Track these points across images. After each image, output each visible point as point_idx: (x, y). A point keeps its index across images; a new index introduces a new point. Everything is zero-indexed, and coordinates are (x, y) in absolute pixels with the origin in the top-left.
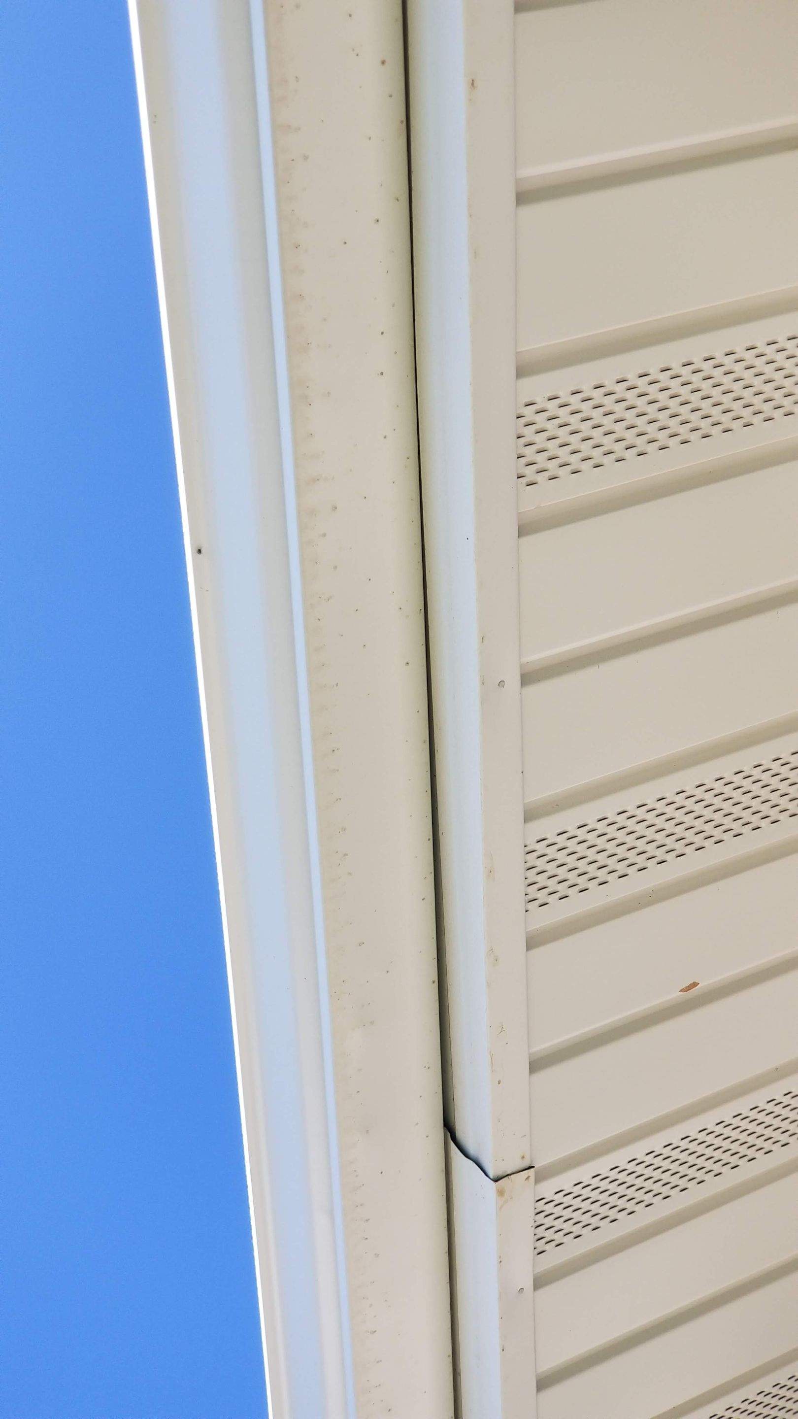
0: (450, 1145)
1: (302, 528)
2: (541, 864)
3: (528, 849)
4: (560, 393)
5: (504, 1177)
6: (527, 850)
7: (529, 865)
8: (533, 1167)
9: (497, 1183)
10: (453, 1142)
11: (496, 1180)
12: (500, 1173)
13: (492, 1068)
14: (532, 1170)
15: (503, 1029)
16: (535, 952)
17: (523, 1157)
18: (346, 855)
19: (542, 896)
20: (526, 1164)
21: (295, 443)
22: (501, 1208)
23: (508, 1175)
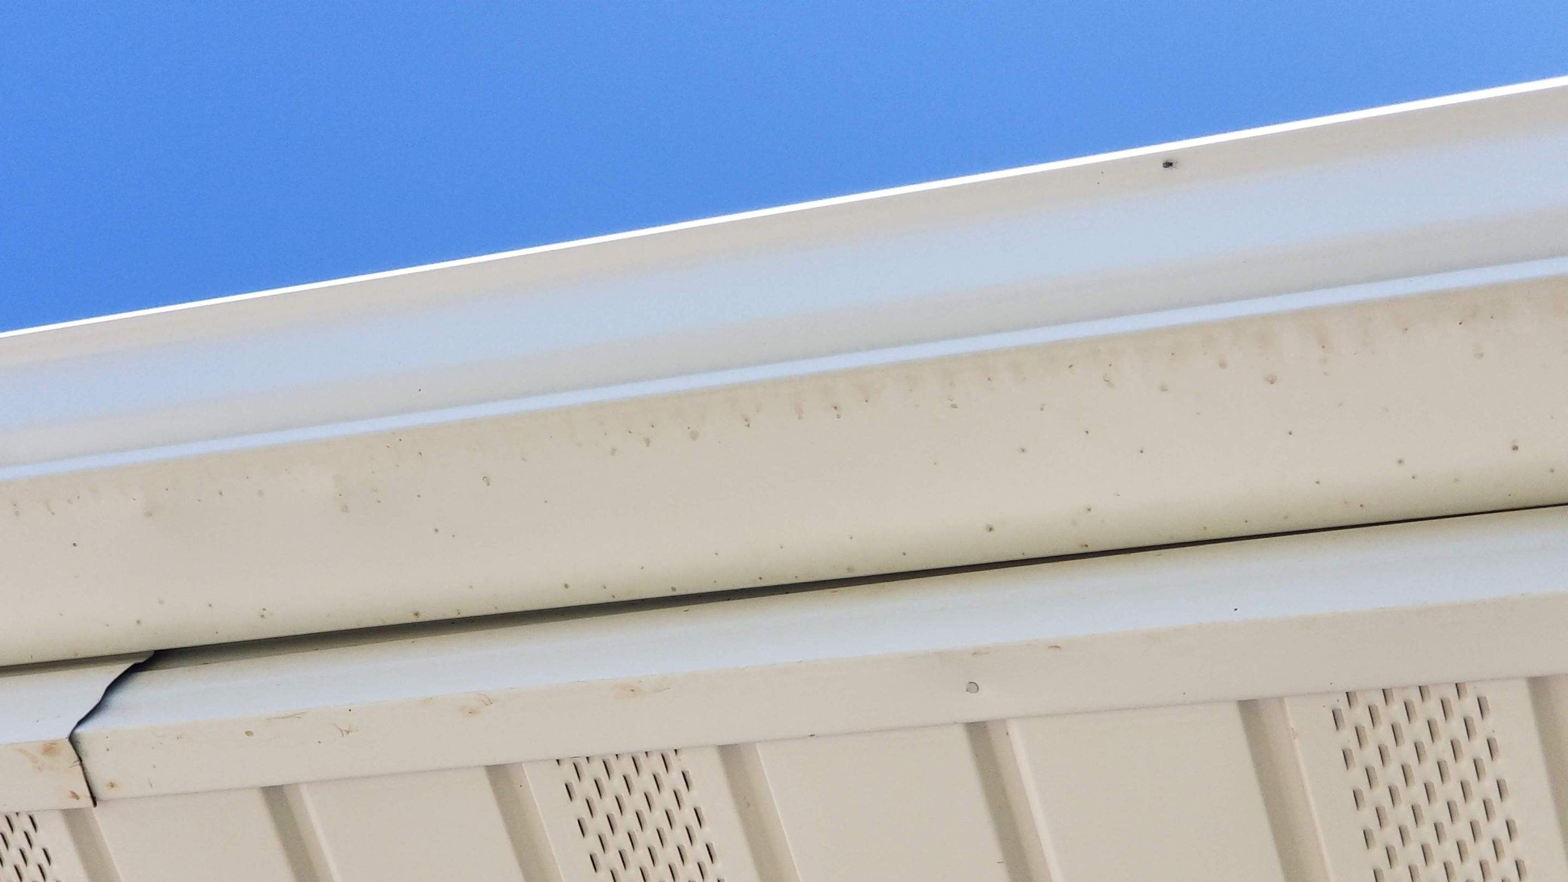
0: (125, 663)
1: (1234, 325)
2: (644, 782)
3: (671, 758)
4: (1500, 761)
5: (78, 754)
6: (670, 754)
7: (642, 760)
8: (95, 804)
9: (67, 740)
10: (132, 667)
11: (72, 739)
12: (85, 746)
13: (275, 718)
14: (90, 802)
15: (345, 733)
16: (483, 780)
17: (112, 785)
18: (648, 442)
19: (585, 788)
20: (101, 792)
21: (1392, 302)
22: (21, 750)
23: (80, 759)
